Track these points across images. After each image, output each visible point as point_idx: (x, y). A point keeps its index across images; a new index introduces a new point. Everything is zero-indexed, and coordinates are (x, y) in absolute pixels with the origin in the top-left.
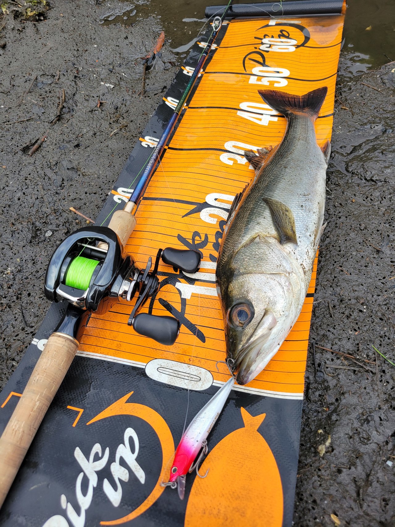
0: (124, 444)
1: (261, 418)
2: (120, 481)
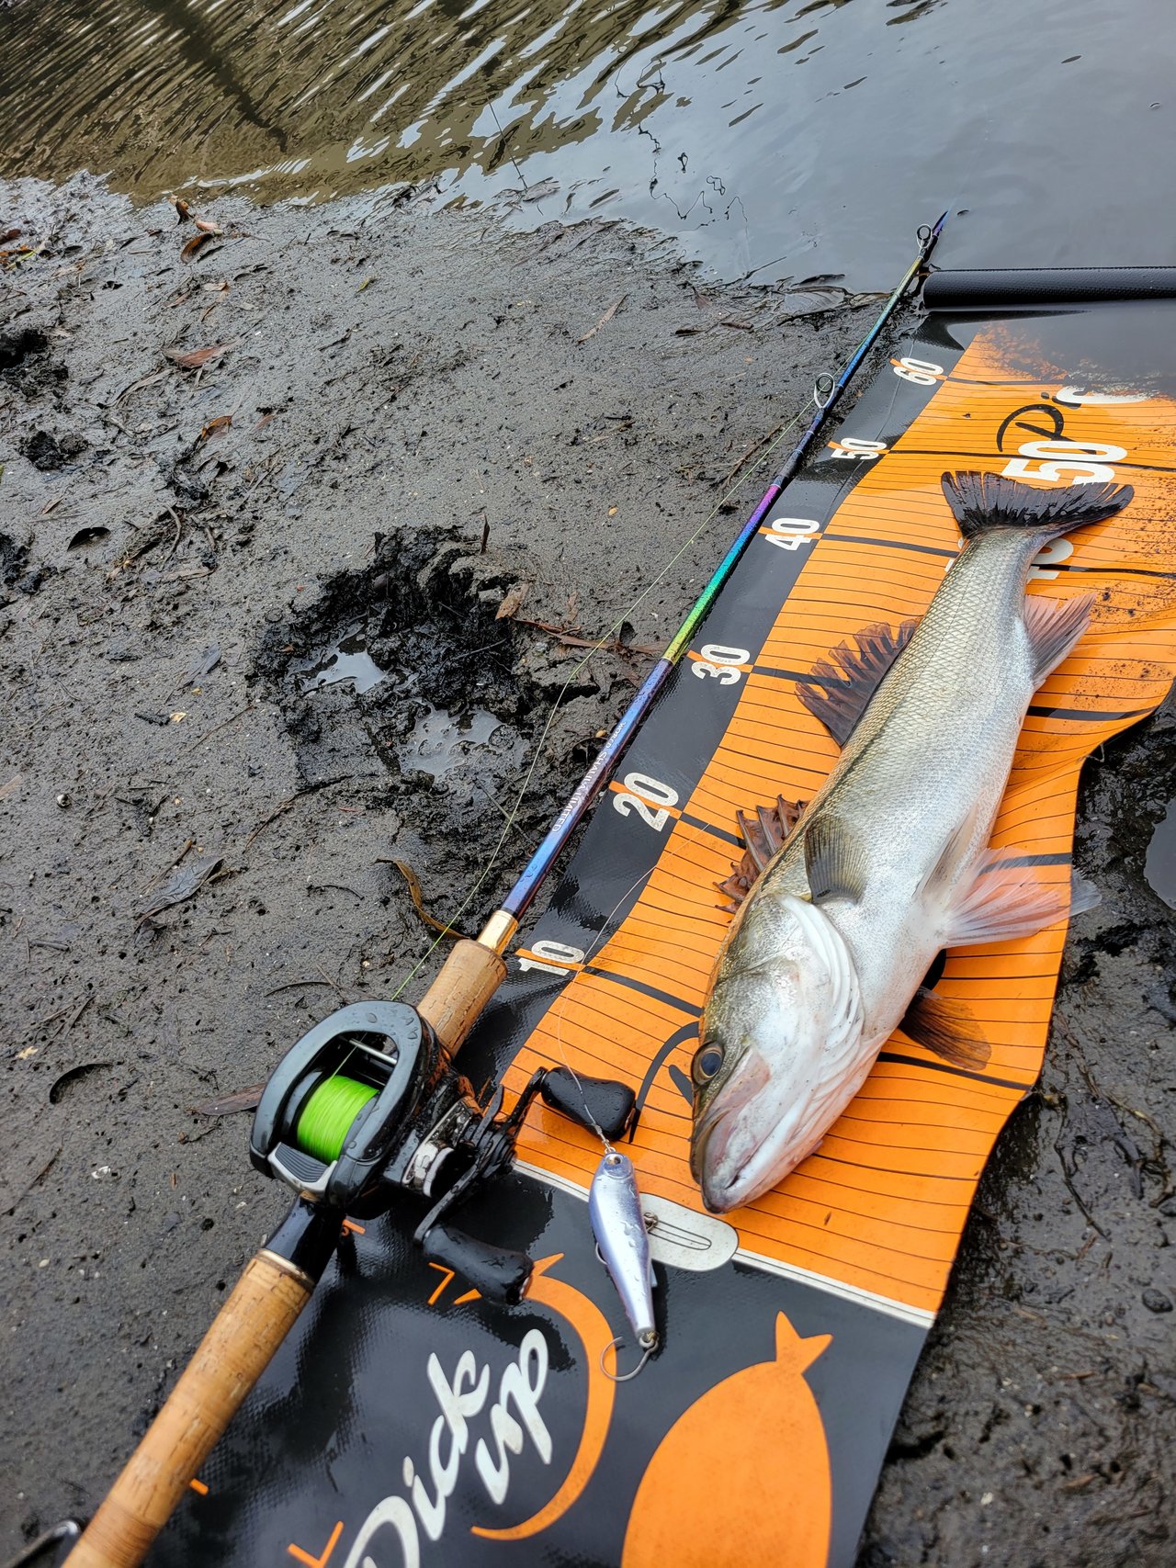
0: (518, 1364)
1: (818, 1345)
2: (508, 1450)
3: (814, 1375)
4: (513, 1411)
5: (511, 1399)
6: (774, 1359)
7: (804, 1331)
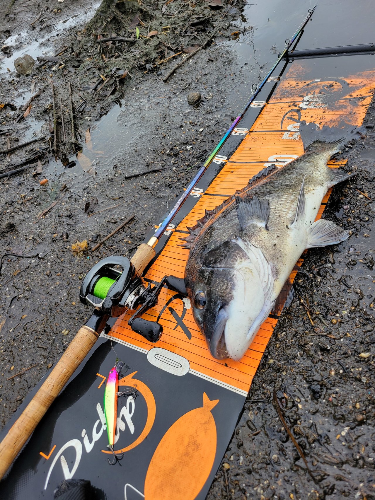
0: (126, 407)
1: (216, 402)
2: (120, 430)
3: (214, 411)
4: (123, 419)
5: (123, 416)
6: (203, 407)
7: (211, 398)
